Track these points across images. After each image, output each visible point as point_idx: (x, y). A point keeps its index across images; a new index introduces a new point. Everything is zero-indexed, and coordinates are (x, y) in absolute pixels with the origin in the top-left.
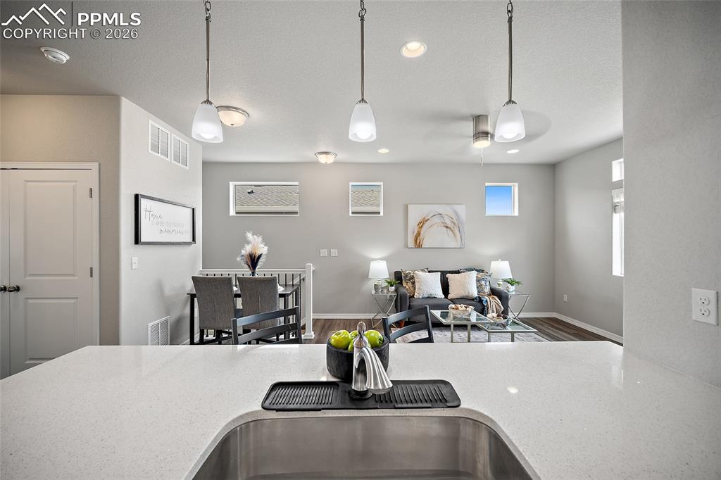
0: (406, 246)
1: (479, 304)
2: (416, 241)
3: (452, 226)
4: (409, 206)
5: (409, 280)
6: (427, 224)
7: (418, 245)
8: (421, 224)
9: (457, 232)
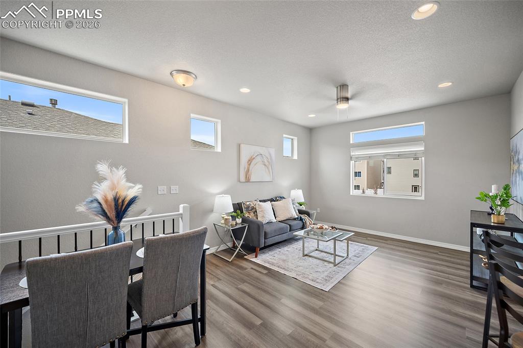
0: (239, 181)
1: (300, 222)
2: (246, 175)
3: (268, 165)
4: (242, 146)
5: (251, 210)
6: (254, 162)
7: (248, 180)
8: (250, 161)
9: (270, 168)
